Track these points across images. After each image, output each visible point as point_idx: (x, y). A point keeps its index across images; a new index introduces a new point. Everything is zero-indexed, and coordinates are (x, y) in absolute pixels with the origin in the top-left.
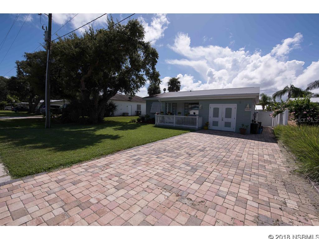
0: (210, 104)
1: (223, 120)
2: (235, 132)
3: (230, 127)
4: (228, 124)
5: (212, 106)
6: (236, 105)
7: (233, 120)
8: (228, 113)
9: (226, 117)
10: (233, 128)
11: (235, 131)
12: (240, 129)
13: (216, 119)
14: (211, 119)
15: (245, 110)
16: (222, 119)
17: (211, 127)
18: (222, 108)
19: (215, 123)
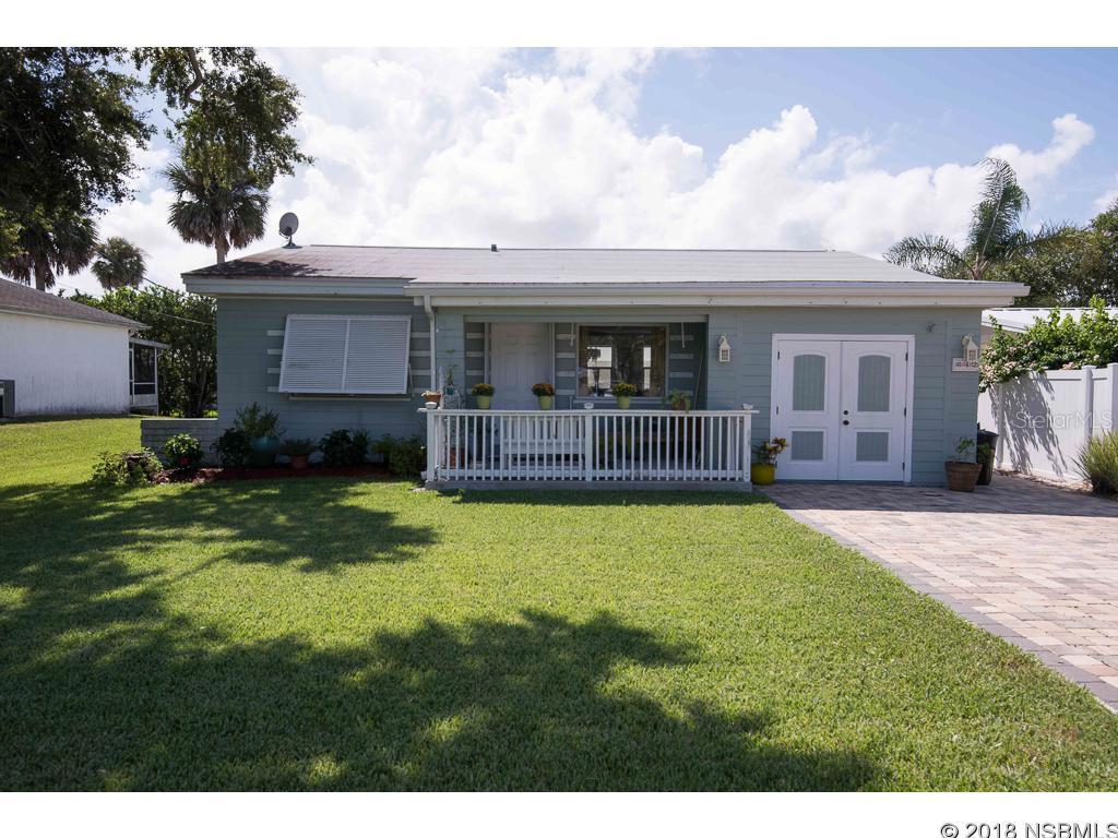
0: (776, 337)
1: (846, 423)
2: (911, 485)
3: (885, 458)
4: (871, 446)
5: (787, 347)
6: (911, 338)
7: (897, 422)
8: (873, 383)
9: (863, 406)
10: (898, 462)
11: (907, 478)
12: (948, 464)
13: (809, 421)
14: (785, 421)
15: (956, 369)
16: (845, 418)
17: (787, 466)
18: (842, 354)
19: (809, 445)
